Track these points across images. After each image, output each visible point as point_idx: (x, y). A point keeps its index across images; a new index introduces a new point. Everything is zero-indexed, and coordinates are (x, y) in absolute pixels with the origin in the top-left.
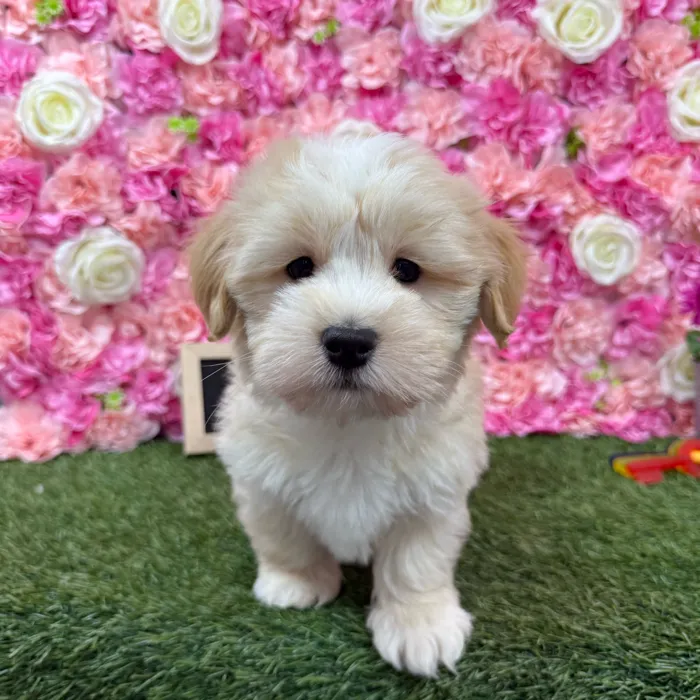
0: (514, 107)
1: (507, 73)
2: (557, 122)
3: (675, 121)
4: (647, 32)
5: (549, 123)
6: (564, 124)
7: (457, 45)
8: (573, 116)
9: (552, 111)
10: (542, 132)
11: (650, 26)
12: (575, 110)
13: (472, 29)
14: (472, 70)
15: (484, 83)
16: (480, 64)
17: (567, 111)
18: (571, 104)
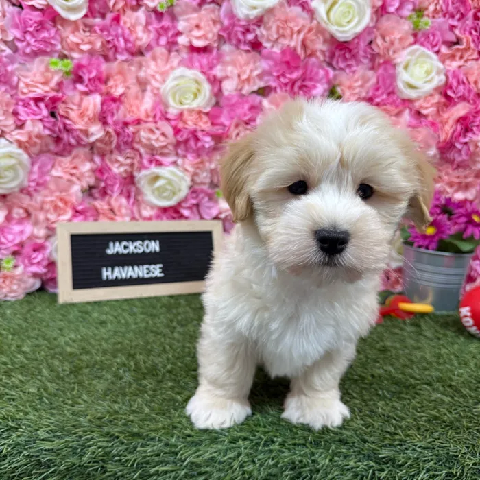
0: (297, 68)
1: (293, 44)
2: (324, 81)
3: (400, 85)
4: (386, 23)
5: (319, 81)
6: (329, 82)
7: (259, 21)
8: (335, 77)
9: (322, 73)
10: (315, 87)
11: (388, 19)
12: (337, 72)
13: (270, 11)
14: (269, 40)
15: (277, 50)
16: (275, 36)
17: (331, 73)
18: (334, 69)
